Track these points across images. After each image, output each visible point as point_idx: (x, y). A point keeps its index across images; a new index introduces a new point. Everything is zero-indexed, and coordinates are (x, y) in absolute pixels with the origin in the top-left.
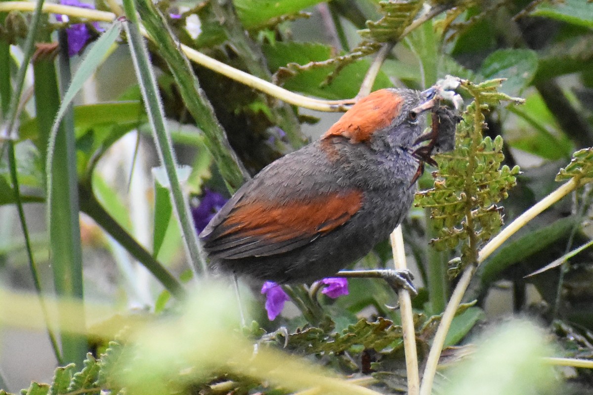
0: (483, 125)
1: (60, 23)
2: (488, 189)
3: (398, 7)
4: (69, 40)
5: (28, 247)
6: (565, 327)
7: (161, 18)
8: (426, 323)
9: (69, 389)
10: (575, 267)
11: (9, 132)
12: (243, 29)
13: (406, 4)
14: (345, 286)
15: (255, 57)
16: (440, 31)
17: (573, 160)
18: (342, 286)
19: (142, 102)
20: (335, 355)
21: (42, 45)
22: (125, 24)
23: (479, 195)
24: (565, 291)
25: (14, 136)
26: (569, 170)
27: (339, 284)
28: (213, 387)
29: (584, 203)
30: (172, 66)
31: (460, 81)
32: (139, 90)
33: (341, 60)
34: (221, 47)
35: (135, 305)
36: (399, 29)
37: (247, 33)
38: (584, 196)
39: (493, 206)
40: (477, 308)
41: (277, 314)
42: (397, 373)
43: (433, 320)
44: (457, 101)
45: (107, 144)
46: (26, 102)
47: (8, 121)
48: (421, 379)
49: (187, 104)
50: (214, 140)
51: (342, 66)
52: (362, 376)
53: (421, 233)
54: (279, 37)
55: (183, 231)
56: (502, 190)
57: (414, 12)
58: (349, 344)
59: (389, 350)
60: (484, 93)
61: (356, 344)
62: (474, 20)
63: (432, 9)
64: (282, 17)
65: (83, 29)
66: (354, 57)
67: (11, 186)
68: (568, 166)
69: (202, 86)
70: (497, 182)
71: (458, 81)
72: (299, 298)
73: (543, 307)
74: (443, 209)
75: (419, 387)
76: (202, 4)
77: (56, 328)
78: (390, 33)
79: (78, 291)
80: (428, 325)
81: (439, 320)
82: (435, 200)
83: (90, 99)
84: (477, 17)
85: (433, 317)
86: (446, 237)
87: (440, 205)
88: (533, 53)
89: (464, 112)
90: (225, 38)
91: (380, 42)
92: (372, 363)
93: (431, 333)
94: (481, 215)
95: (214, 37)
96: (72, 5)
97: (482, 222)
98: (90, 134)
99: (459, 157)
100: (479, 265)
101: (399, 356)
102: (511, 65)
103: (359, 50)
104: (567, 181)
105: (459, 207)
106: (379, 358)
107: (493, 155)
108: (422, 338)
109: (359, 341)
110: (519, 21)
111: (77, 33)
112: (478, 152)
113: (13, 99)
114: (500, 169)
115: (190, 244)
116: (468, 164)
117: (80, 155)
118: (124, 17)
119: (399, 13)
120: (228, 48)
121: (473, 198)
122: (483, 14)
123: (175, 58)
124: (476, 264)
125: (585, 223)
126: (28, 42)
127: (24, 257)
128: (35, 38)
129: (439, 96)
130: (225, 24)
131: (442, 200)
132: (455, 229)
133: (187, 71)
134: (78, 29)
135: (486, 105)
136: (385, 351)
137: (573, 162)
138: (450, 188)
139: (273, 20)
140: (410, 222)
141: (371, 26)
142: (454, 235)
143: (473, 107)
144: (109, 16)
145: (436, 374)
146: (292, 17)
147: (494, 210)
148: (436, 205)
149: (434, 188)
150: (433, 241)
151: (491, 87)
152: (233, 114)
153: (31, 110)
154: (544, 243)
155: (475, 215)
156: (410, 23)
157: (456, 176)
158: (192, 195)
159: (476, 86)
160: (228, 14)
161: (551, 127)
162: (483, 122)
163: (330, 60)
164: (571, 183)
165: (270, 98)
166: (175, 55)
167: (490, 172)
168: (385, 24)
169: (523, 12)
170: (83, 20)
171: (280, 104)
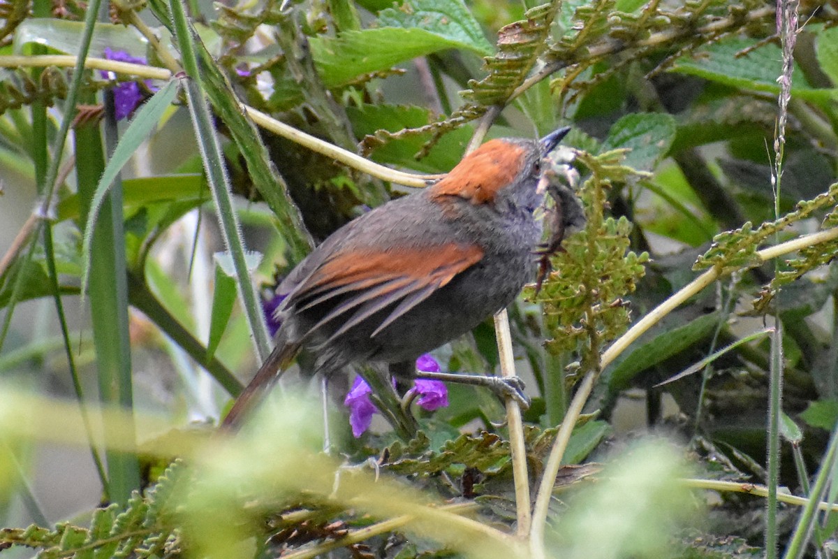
0: (604, 204)
1: (106, 81)
2: (611, 281)
3: (506, 63)
4: (116, 101)
5: (68, 347)
6: (706, 444)
7: (223, 78)
8: (540, 437)
9: (112, 532)
10: (720, 373)
11: (45, 210)
12: (324, 89)
13: (516, 60)
14: (444, 395)
15: (338, 123)
16: (558, 92)
17: (713, 245)
18: (441, 396)
19: (205, 175)
20: (431, 476)
21: (85, 108)
22: (185, 81)
23: (601, 287)
24: (708, 402)
25: (51, 214)
26: (708, 257)
27: (436, 394)
28: (285, 517)
29: (731, 296)
30: (236, 134)
31: (576, 153)
32: (200, 160)
33: (440, 126)
34: (298, 110)
35: (196, 417)
36: (508, 90)
37: (328, 93)
38: (731, 288)
39: (618, 300)
40: (602, 422)
41: (364, 430)
42: (505, 496)
43: (548, 434)
44: (573, 176)
45: (163, 225)
46: (65, 176)
47: (44, 197)
48: (533, 504)
49: (256, 180)
50: (287, 222)
51: (441, 133)
52: (463, 501)
53: (537, 332)
54: (367, 98)
55: (251, 329)
56: (629, 281)
57: (526, 70)
58: (448, 463)
59: (496, 470)
60: (604, 167)
61: (455, 463)
62: (599, 78)
63: (548, 65)
64: (371, 75)
65: (133, 87)
66: (454, 123)
67: (48, 274)
68: (707, 252)
69: (273, 158)
70: (622, 272)
71: (573, 152)
72: (389, 411)
73: (682, 421)
74: (558, 305)
75: (530, 515)
76: (275, 59)
77: (101, 444)
78: (497, 94)
79: (127, 400)
80: (542, 439)
81: (554, 434)
82: (548, 294)
83: (143, 171)
84: (602, 75)
85: (547, 430)
86: (562, 338)
87: (555, 299)
88: (671, 118)
89: (582, 189)
90: (303, 99)
91: (484, 105)
92: (474, 485)
93: (546, 450)
94: (603, 311)
95: (289, 99)
96: (120, 60)
97: (605, 319)
98: (142, 213)
99: (576, 243)
100: (601, 371)
101: (506, 477)
102: (644, 131)
103: (461, 114)
104: (707, 271)
105: (577, 302)
106: (484, 478)
107: (617, 240)
108: (533, 455)
109: (457, 460)
110: (654, 79)
111: (126, 92)
112: (598, 237)
113: (50, 171)
114: (626, 256)
115: (261, 344)
116: (587, 250)
117: (130, 237)
118: (183, 73)
119: (507, 71)
120: (306, 111)
121: (594, 291)
122: (611, 70)
123: (239, 125)
124: (598, 370)
125: (732, 320)
126: (67, 103)
127: (63, 359)
128: (76, 98)
129: (550, 170)
130: (303, 83)
131: (557, 293)
132: (573, 328)
133: (255, 141)
134: (128, 88)
135: (607, 181)
136: (489, 471)
137: (713, 247)
138: (567, 279)
139: (361, 78)
140: (524, 319)
141: (475, 86)
142: (571, 335)
143: (592, 184)
144: (164, 73)
145: (551, 499)
146: (382, 74)
147: (619, 305)
148: (550, 299)
149: (547, 280)
150: (547, 343)
151: (613, 159)
152: (312, 189)
153: (72, 184)
154: (682, 344)
155: (597, 311)
156: (521, 82)
157: (573, 265)
158: (264, 286)
159: (595, 158)
160: (306, 70)
161: (693, 206)
162: (604, 201)
163: (426, 127)
164: (710, 274)
165: (355, 172)
166: (240, 122)
167: (614, 260)
168: (491, 84)
169: (658, 69)
170: (133, 77)
171: (369, 179)
